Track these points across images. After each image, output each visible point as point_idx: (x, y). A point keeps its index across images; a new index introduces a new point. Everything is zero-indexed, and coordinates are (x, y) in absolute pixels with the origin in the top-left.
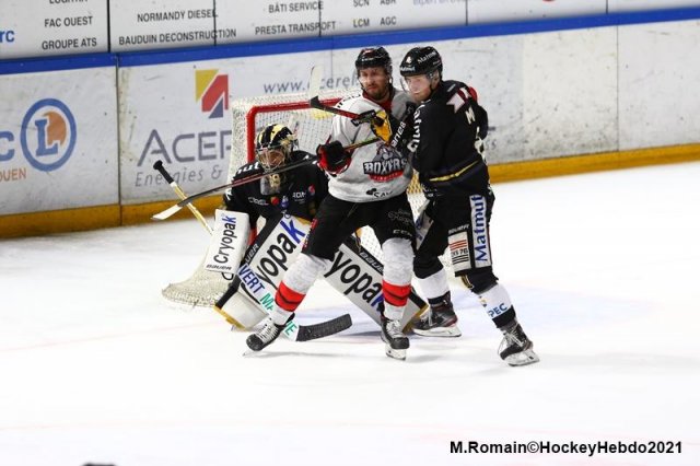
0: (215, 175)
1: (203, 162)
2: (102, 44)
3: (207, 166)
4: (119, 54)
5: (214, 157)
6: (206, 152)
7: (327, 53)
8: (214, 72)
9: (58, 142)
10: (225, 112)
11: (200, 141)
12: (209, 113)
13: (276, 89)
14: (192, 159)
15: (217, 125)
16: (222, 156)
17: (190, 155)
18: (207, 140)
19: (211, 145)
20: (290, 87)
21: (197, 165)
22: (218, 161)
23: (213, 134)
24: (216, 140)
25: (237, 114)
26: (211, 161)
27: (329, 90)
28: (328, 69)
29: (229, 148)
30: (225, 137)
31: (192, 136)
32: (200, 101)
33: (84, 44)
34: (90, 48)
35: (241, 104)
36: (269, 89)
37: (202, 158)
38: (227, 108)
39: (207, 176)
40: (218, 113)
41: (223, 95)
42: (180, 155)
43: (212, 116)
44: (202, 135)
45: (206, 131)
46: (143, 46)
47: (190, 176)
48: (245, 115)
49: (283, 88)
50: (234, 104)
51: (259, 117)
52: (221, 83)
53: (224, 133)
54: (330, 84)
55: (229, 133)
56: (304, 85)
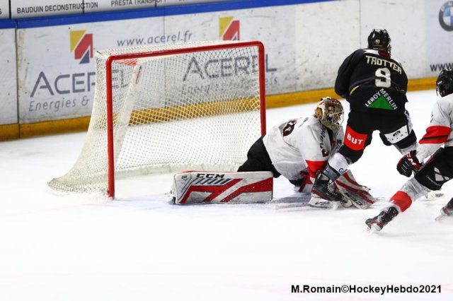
0: (84, 103)
1: (76, 94)
2: (5, 13)
3: (79, 96)
4: (16, 20)
5: (83, 90)
6: (78, 87)
7: (161, 18)
8: (84, 31)
10: (90, 59)
11: (74, 79)
12: (80, 60)
13: (126, 43)
14: (68, 92)
15: (85, 68)
16: (89, 90)
17: (67, 89)
18: (78, 79)
19: (82, 82)
20: (135, 42)
21: (72, 96)
22: (86, 93)
23: (83, 74)
24: (84, 78)
25: (98, 60)
26: (82, 93)
27: (162, 44)
28: (162, 30)
29: (94, 84)
30: (91, 77)
31: (68, 76)
32: (73, 52)
35: (101, 55)
36: (120, 43)
37: (75, 91)
38: (92, 56)
39: (79, 104)
40: (86, 60)
41: (89, 48)
42: (60, 89)
43: (82, 62)
44: (75, 75)
45: (78, 73)
46: (33, 14)
47: (67, 103)
48: (105, 62)
49: (130, 42)
50: (96, 54)
51: (114, 64)
52: (88, 40)
53: (90, 74)
54: (162, 39)
55: (94, 73)
56: (145, 40)
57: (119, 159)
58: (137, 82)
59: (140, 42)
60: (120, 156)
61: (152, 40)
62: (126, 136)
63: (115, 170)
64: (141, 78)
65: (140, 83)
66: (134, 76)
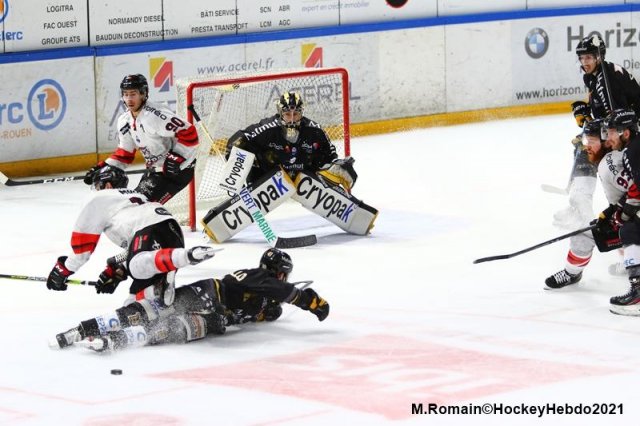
2: (84, 41)
4: (95, 48)
7: (242, 45)
8: (163, 59)
9: (54, 109)
10: (170, 87)
12: (159, 89)
13: (206, 71)
15: (165, 96)
25: (179, 89)
27: (244, 72)
28: (243, 57)
32: (153, 80)
33: (71, 40)
34: (75, 44)
35: (182, 82)
36: (201, 71)
38: (172, 84)
40: (166, 89)
41: (169, 76)
43: (161, 91)
46: (113, 42)
48: (185, 90)
49: (211, 70)
50: (177, 82)
51: (196, 91)
52: (168, 68)
53: (170, 102)
54: (244, 67)
55: (175, 102)
56: (226, 68)
57: (200, 188)
58: (218, 109)
59: (221, 69)
60: (202, 185)
61: (232, 68)
62: (208, 164)
63: (197, 200)
64: (222, 107)
65: (221, 111)
66: (215, 104)
